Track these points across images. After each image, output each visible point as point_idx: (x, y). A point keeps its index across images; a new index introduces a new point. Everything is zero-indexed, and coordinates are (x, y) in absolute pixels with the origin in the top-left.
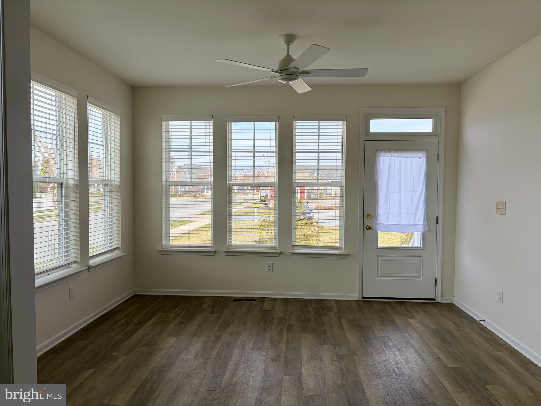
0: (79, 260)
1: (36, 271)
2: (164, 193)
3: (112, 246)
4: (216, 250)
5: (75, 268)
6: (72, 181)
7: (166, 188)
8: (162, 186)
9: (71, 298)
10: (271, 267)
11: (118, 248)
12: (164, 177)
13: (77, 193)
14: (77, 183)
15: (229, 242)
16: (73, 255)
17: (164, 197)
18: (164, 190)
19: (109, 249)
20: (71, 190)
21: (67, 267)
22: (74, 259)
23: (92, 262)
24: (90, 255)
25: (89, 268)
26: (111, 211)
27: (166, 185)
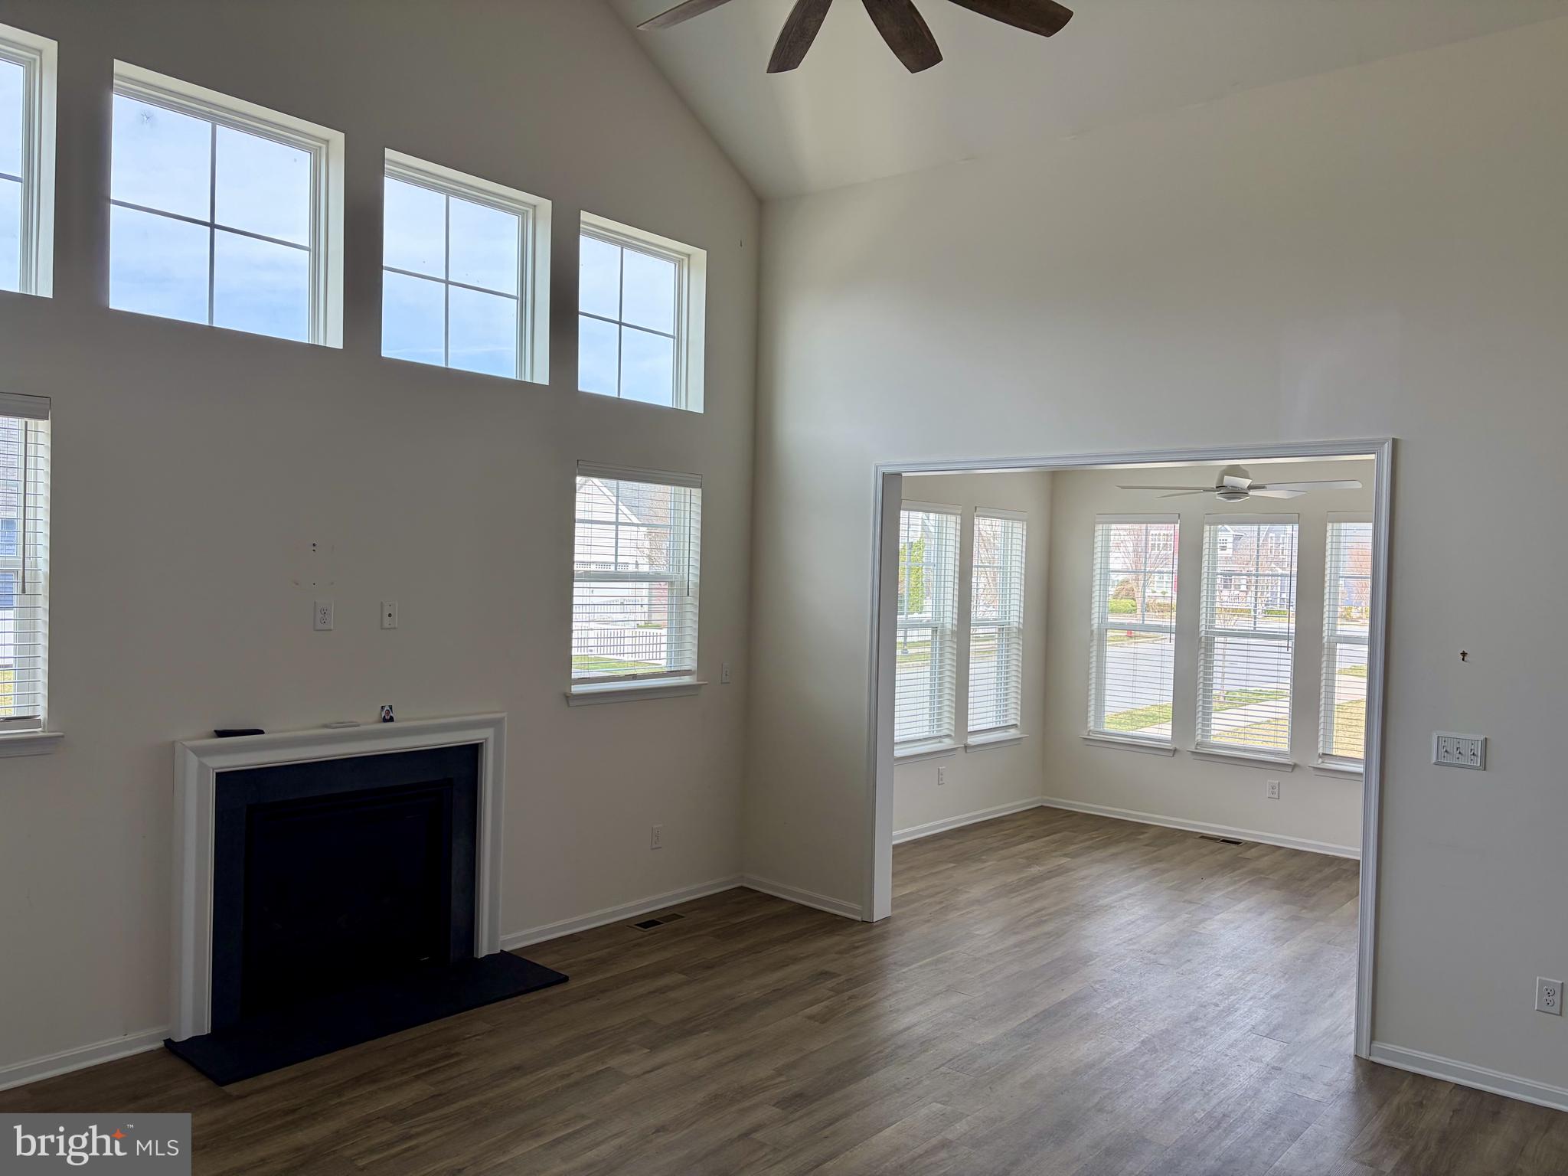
0: (953, 734)
1: (896, 739)
2: (1095, 642)
3: (1006, 721)
4: (1178, 748)
5: (947, 743)
6: (949, 626)
7: (1099, 634)
8: (1092, 632)
9: (940, 782)
10: (1276, 790)
11: (1015, 726)
12: (1096, 615)
13: (954, 642)
14: (955, 629)
15: (1203, 736)
16: (946, 726)
17: (1095, 648)
18: (1096, 637)
19: (1002, 724)
20: (948, 638)
21: (937, 740)
22: (946, 732)
23: (972, 740)
24: (970, 729)
25: (966, 747)
26: (1007, 667)
27: (1099, 628)
